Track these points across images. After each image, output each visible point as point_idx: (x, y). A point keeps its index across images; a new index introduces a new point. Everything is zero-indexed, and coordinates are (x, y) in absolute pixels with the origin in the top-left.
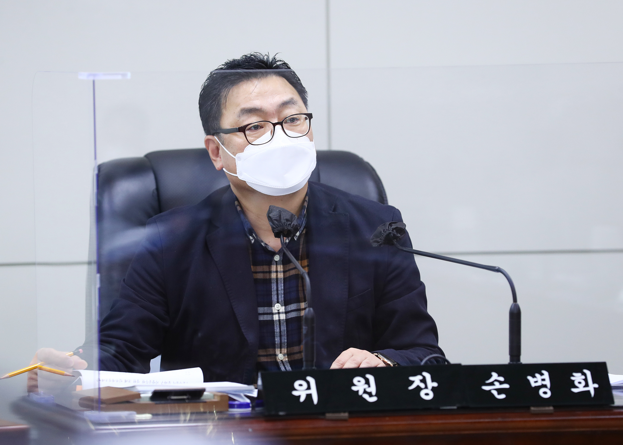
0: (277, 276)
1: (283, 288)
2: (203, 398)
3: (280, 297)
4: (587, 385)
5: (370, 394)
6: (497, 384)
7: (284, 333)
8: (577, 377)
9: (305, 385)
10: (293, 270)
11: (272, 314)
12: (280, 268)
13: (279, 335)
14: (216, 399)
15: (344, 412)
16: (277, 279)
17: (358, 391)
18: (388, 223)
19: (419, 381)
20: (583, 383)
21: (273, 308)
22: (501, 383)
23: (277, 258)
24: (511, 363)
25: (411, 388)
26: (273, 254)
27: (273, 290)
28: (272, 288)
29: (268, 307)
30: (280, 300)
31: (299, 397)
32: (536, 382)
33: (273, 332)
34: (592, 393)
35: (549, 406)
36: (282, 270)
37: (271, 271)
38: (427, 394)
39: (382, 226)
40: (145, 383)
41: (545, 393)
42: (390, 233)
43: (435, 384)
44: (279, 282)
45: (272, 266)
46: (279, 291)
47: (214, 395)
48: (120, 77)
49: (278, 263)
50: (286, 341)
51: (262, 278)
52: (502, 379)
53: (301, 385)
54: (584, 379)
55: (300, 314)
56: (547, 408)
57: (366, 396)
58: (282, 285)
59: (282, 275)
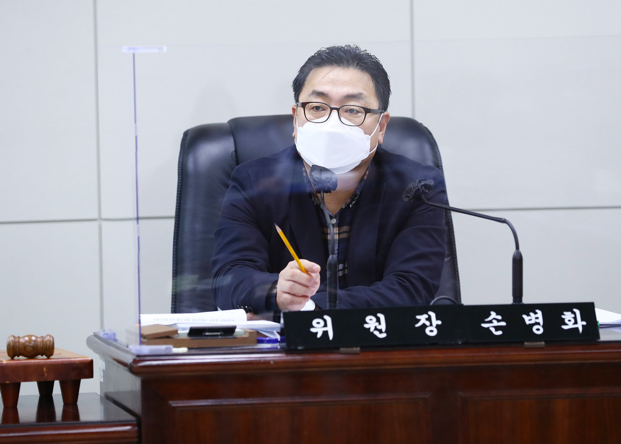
0: (333, 237)
1: (337, 248)
2: (235, 334)
4: (576, 323)
5: (380, 331)
6: (495, 321)
8: (568, 316)
9: (322, 323)
10: (345, 233)
12: (337, 230)
14: (247, 336)
15: (357, 347)
16: (333, 240)
17: (369, 329)
18: (418, 180)
19: (425, 320)
20: (573, 321)
22: (498, 321)
23: (333, 221)
24: (514, 303)
25: (418, 325)
26: (330, 217)
27: (329, 250)
28: (329, 248)
31: (317, 333)
32: (530, 320)
34: (581, 330)
35: (541, 341)
36: (337, 232)
37: (328, 233)
38: (431, 331)
39: (413, 183)
40: (195, 321)
41: (538, 330)
42: (419, 189)
43: (439, 322)
44: (335, 242)
46: (334, 251)
47: (245, 332)
48: (156, 51)
49: (334, 226)
52: (499, 317)
53: (318, 323)
54: (573, 318)
56: (539, 343)
57: (376, 333)
58: (337, 245)
59: (337, 237)
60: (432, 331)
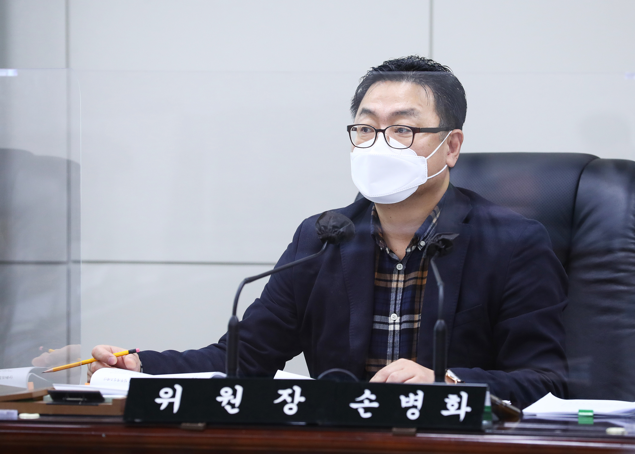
0: (397, 285)
1: (400, 298)
3: (397, 306)
4: (459, 408)
5: (233, 406)
6: (366, 402)
7: (397, 344)
8: (452, 400)
9: (171, 393)
10: (412, 280)
11: (388, 324)
12: (402, 277)
13: (392, 346)
15: (202, 422)
16: (397, 288)
17: (221, 402)
19: (287, 395)
20: (457, 406)
21: (390, 317)
22: (371, 401)
23: (400, 267)
25: (277, 401)
26: (397, 262)
27: (391, 300)
28: (391, 297)
29: (385, 316)
30: (397, 311)
31: (161, 405)
32: (407, 402)
33: (386, 342)
34: (462, 417)
35: (412, 427)
36: (403, 279)
37: (392, 280)
41: (413, 414)
43: (303, 399)
44: (398, 291)
45: (394, 275)
46: (397, 301)
49: (400, 273)
50: (398, 352)
51: (384, 286)
52: (373, 397)
53: (166, 393)
54: (458, 403)
55: (413, 326)
56: (409, 430)
57: (228, 408)
58: (401, 295)
59: (402, 285)
60: (290, 410)
